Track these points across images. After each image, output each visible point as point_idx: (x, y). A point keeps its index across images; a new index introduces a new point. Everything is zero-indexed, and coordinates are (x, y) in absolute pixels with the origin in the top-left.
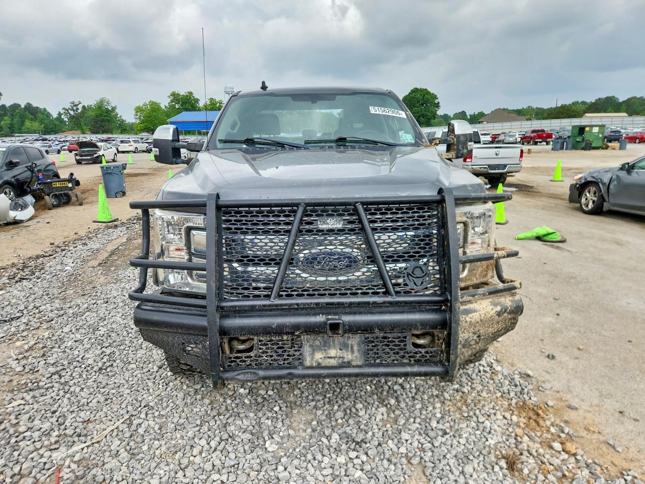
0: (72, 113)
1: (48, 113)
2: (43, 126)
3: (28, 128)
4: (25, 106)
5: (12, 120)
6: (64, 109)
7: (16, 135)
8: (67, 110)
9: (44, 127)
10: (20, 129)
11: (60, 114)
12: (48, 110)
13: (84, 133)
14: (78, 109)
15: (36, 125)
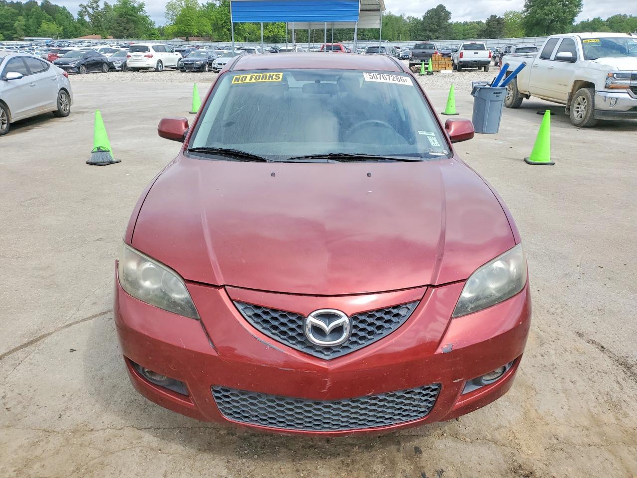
0: (90, 10)
1: (69, 13)
2: (61, 28)
3: (45, 31)
4: (42, 4)
5: (28, 20)
6: (81, 5)
7: (26, 38)
8: (85, 8)
9: (64, 29)
10: (36, 32)
11: (81, 14)
12: (68, 9)
13: (104, 37)
14: (98, 6)
15: (53, 27)
